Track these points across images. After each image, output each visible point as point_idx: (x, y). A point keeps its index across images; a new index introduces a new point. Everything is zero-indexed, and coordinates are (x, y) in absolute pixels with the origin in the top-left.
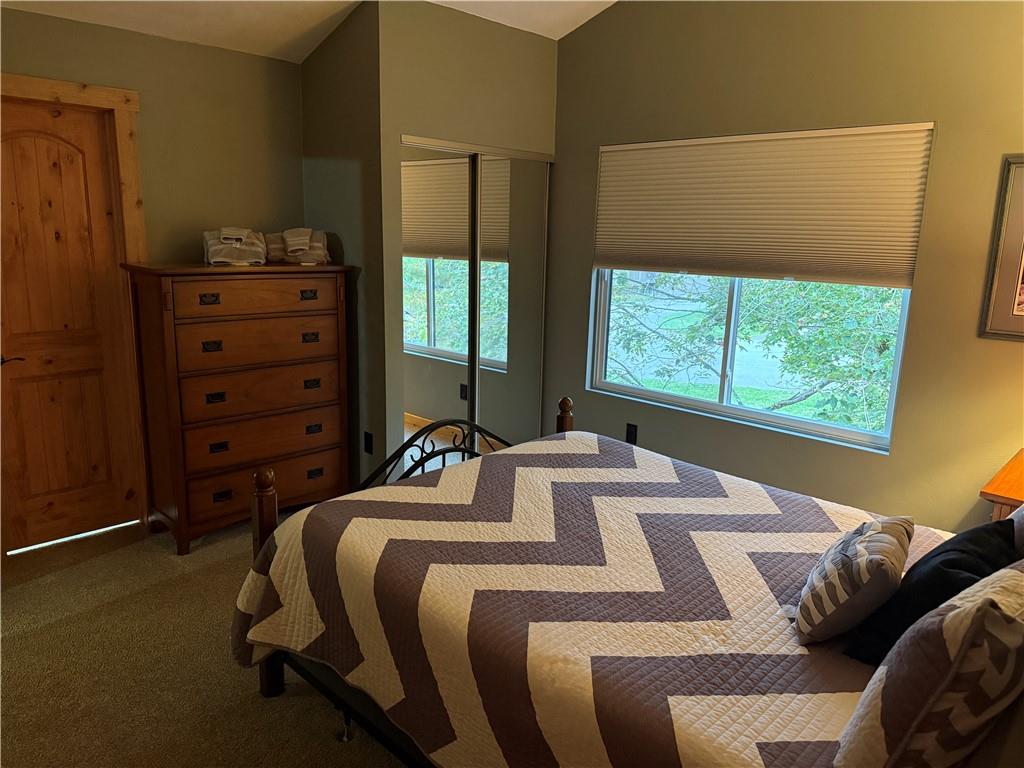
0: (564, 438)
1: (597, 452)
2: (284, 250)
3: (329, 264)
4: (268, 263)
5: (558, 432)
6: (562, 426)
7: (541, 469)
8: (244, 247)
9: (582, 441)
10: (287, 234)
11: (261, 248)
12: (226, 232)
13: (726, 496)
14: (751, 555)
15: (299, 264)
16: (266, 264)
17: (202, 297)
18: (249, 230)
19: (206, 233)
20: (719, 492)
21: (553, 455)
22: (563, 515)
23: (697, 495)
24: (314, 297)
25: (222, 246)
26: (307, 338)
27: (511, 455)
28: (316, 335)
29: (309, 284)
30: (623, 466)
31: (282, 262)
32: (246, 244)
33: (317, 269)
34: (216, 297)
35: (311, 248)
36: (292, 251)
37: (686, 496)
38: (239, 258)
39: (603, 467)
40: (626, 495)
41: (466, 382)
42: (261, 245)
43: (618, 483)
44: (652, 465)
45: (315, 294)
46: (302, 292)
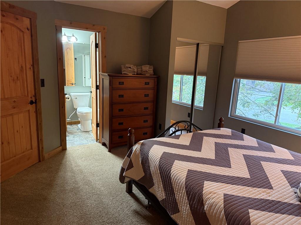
0: (220, 130)
1: (231, 135)
2: (142, 71)
3: (153, 75)
4: (137, 74)
5: (218, 128)
6: (220, 126)
7: (212, 138)
8: (131, 70)
9: (226, 131)
10: (143, 66)
11: (136, 70)
12: (127, 65)
13: (275, 152)
14: (282, 171)
15: (145, 75)
16: (137, 75)
17: (119, 82)
18: (133, 65)
19: (122, 66)
20: (272, 151)
21: (216, 134)
22: (218, 152)
23: (264, 151)
24: (149, 84)
25: (125, 69)
26: (146, 96)
27: (202, 133)
28: (148, 95)
29: (147, 80)
30: (239, 140)
31: (141, 74)
32: (132, 69)
33: (150, 76)
34: (123, 83)
35: (149, 70)
36: (144, 71)
37: (260, 151)
38: (130, 73)
39: (233, 139)
40: (240, 148)
41: (190, 112)
42: (136, 69)
43: (237, 145)
44: (249, 140)
45: (149, 83)
46: (145, 83)
